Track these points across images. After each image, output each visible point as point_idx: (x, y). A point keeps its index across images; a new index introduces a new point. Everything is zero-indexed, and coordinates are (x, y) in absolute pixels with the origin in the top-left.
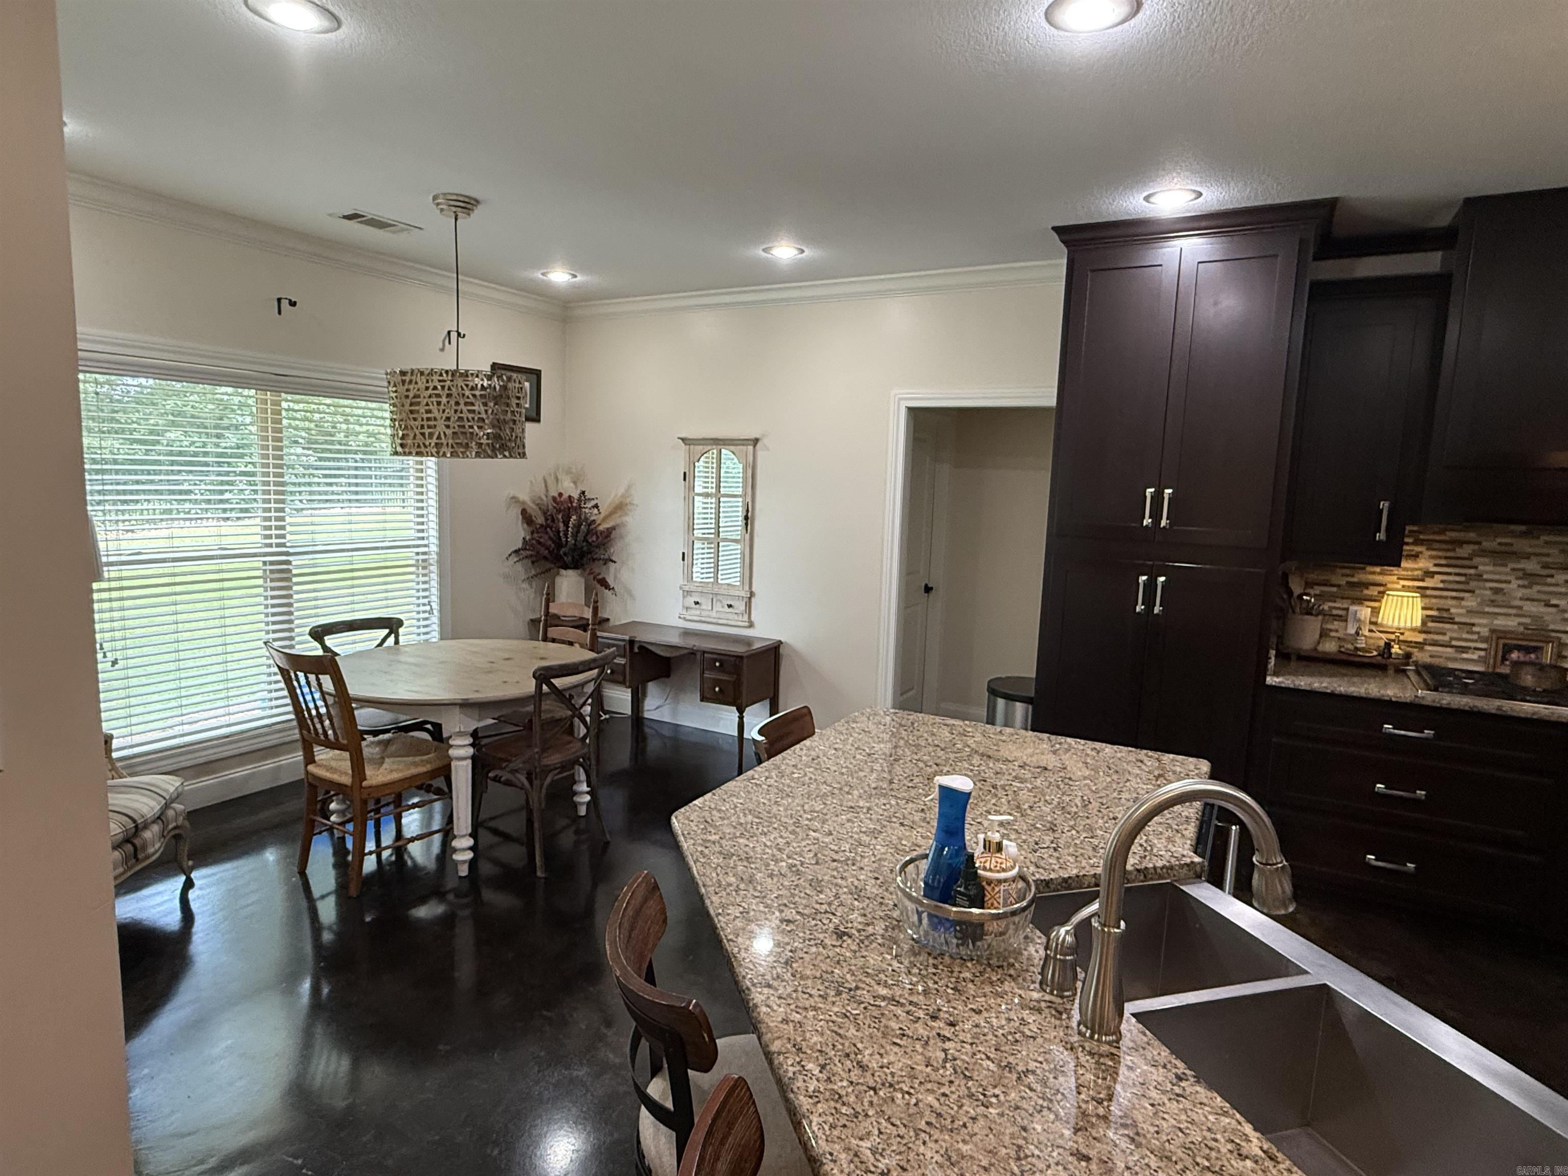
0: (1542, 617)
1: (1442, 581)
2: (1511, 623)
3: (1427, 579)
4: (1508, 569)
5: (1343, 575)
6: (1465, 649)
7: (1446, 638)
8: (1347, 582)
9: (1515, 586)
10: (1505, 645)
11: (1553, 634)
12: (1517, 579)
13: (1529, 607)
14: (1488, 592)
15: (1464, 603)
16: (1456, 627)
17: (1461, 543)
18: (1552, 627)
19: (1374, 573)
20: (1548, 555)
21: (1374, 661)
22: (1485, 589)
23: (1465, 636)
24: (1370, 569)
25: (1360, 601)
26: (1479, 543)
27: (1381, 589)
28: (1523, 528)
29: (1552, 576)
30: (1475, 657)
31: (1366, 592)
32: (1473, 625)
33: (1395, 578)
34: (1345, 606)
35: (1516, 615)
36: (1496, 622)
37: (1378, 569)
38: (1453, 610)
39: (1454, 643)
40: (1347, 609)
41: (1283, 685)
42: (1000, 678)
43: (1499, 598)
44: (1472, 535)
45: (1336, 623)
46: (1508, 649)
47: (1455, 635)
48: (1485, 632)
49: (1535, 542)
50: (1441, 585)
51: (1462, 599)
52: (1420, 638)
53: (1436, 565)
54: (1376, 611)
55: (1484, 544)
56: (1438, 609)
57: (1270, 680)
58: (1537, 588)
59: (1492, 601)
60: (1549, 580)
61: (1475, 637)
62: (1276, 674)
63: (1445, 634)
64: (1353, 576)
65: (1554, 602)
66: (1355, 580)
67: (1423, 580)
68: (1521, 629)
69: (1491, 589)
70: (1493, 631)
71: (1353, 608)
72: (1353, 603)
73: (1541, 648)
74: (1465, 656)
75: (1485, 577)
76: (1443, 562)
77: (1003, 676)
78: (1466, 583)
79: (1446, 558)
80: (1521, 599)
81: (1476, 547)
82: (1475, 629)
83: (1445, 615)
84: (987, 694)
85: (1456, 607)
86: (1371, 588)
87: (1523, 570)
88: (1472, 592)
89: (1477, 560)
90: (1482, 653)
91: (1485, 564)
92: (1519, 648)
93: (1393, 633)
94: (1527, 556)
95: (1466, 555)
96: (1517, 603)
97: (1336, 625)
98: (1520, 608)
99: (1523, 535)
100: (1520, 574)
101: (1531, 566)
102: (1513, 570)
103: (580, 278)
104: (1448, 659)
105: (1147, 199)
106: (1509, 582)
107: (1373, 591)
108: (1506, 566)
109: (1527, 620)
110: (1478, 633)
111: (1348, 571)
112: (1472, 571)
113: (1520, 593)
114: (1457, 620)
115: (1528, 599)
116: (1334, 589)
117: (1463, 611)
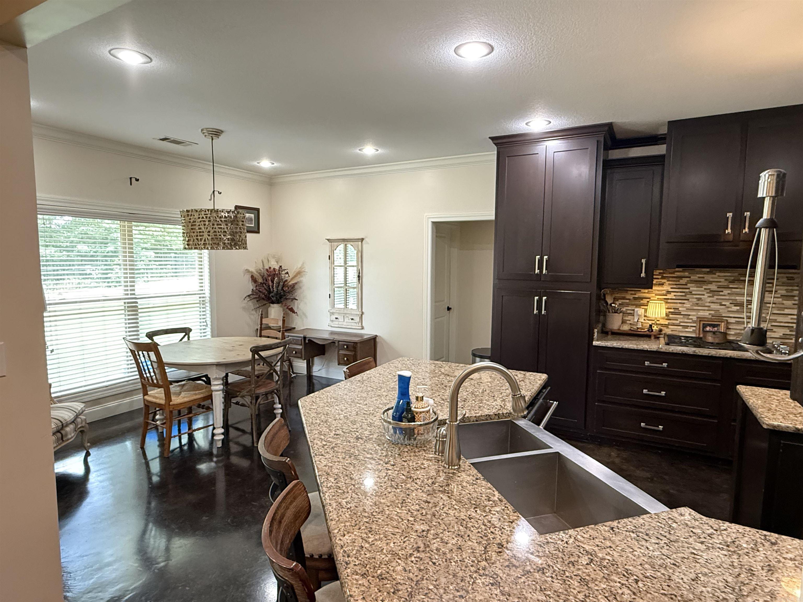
0: (719, 311)
1: (675, 296)
2: (706, 314)
3: (668, 295)
4: (703, 289)
5: (631, 294)
6: (687, 327)
7: (678, 322)
8: (634, 298)
9: (706, 297)
10: (703, 324)
11: (725, 318)
12: (707, 293)
13: (713, 306)
14: (695, 300)
15: (685, 305)
16: (682, 316)
17: (681, 277)
18: (723, 315)
19: (645, 293)
20: (720, 282)
21: (645, 333)
22: (693, 298)
23: (686, 321)
24: (643, 291)
25: (639, 306)
26: (690, 277)
27: (648, 300)
28: (708, 270)
29: (722, 291)
30: (691, 330)
31: (642, 302)
32: (689, 315)
33: (654, 294)
34: (633, 308)
35: (708, 310)
36: (699, 314)
37: (646, 291)
38: (680, 309)
39: (682, 324)
40: (634, 310)
41: (600, 345)
42: (479, 349)
43: (700, 302)
44: (687, 274)
45: (629, 317)
46: (705, 326)
47: (682, 320)
48: (695, 318)
49: (714, 276)
50: (674, 297)
51: (684, 303)
52: (667, 322)
53: (672, 288)
54: (646, 310)
55: (692, 277)
56: (674, 309)
57: (595, 343)
58: (716, 297)
59: (697, 304)
60: (721, 293)
61: (691, 321)
62: (597, 340)
63: (677, 320)
64: (635, 294)
65: (723, 303)
66: (636, 296)
67: (666, 295)
68: (710, 316)
69: (696, 298)
70: (697, 318)
71: (636, 309)
72: (636, 307)
73: (719, 325)
74: (687, 330)
75: (693, 293)
76: (675, 286)
77: (480, 348)
78: (685, 296)
79: (676, 285)
80: (709, 302)
81: (688, 279)
82: (690, 317)
83: (677, 311)
84: (471, 356)
85: (681, 307)
86: (644, 300)
87: (709, 289)
88: (688, 300)
89: (689, 285)
90: (694, 328)
91: (692, 287)
92: (710, 325)
93: (654, 320)
94: (711, 283)
95: (684, 283)
96: (708, 304)
97: (630, 317)
98: (709, 306)
99: (708, 273)
100: (708, 291)
101: (713, 287)
102: (705, 289)
103: (276, 164)
104: (679, 331)
105: (527, 124)
106: (704, 295)
107: (645, 301)
108: (702, 287)
109: (713, 312)
110: (692, 319)
111: (633, 292)
112: (687, 290)
113: (709, 300)
114: (682, 313)
115: (712, 303)
116: (628, 301)
117: (685, 309)
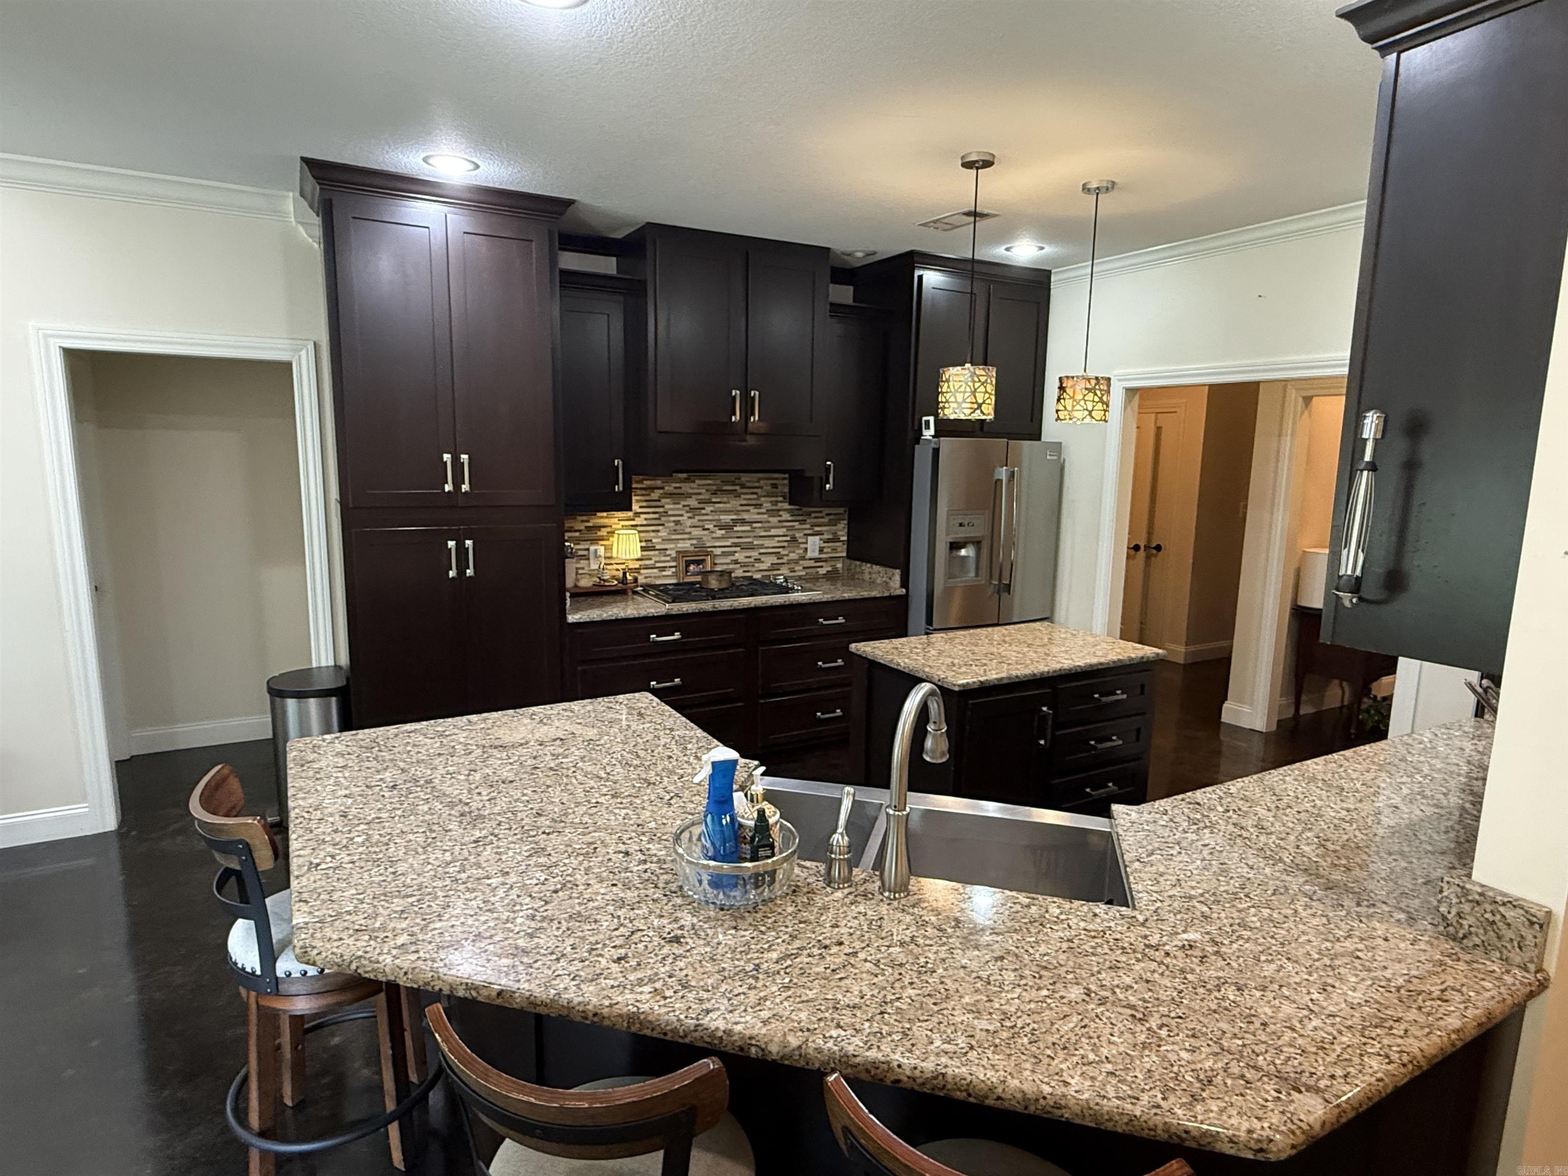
0: (701, 539)
1: (646, 519)
2: (686, 545)
3: (637, 519)
4: (680, 506)
5: (583, 521)
6: (663, 569)
7: (652, 562)
8: (586, 527)
9: (685, 518)
10: (686, 561)
11: (709, 549)
12: (687, 512)
13: (696, 532)
14: (672, 524)
15: (660, 534)
16: (657, 552)
17: (652, 489)
18: (708, 545)
19: (602, 517)
20: (700, 494)
21: (614, 588)
22: (669, 522)
23: (663, 559)
24: (599, 514)
25: (595, 541)
26: (662, 488)
27: (609, 529)
28: (685, 475)
29: (704, 509)
30: (670, 573)
31: (599, 534)
32: (666, 549)
33: (616, 520)
34: (587, 547)
35: (689, 539)
36: (679, 545)
37: (605, 514)
38: (654, 541)
39: (658, 565)
40: (588, 550)
41: (581, 621)
43: (678, 527)
44: (659, 483)
45: (582, 562)
46: (688, 564)
47: (657, 559)
48: (674, 554)
49: (693, 485)
50: (645, 522)
51: (658, 531)
52: (637, 565)
53: (641, 507)
54: (608, 548)
55: (666, 488)
56: (646, 541)
57: (572, 618)
58: (697, 518)
59: (675, 530)
60: (703, 511)
61: (668, 558)
62: (577, 610)
63: (651, 559)
64: (588, 521)
65: (707, 527)
66: (590, 524)
67: (633, 520)
68: (692, 549)
69: (674, 521)
70: (678, 552)
71: (592, 548)
72: (591, 544)
73: (704, 560)
74: (664, 573)
75: (670, 513)
76: (644, 504)
78: (659, 519)
79: (646, 501)
80: (690, 527)
81: (661, 491)
82: (668, 552)
83: (650, 544)
85: (655, 537)
86: (603, 529)
87: (689, 506)
88: (663, 525)
89: (663, 501)
90: (674, 570)
91: (668, 504)
92: (694, 562)
93: (623, 564)
94: (689, 496)
95: (656, 498)
96: (688, 530)
97: (583, 563)
98: (690, 533)
99: (686, 480)
100: (687, 508)
101: (693, 502)
102: (684, 506)
104: (655, 577)
105: (425, 160)
106: (682, 515)
107: (603, 532)
108: (679, 503)
109: (694, 542)
110: (669, 555)
111: (585, 518)
112: (661, 510)
113: (690, 522)
114: (658, 547)
115: (694, 527)
116: (577, 534)
117: (660, 540)
